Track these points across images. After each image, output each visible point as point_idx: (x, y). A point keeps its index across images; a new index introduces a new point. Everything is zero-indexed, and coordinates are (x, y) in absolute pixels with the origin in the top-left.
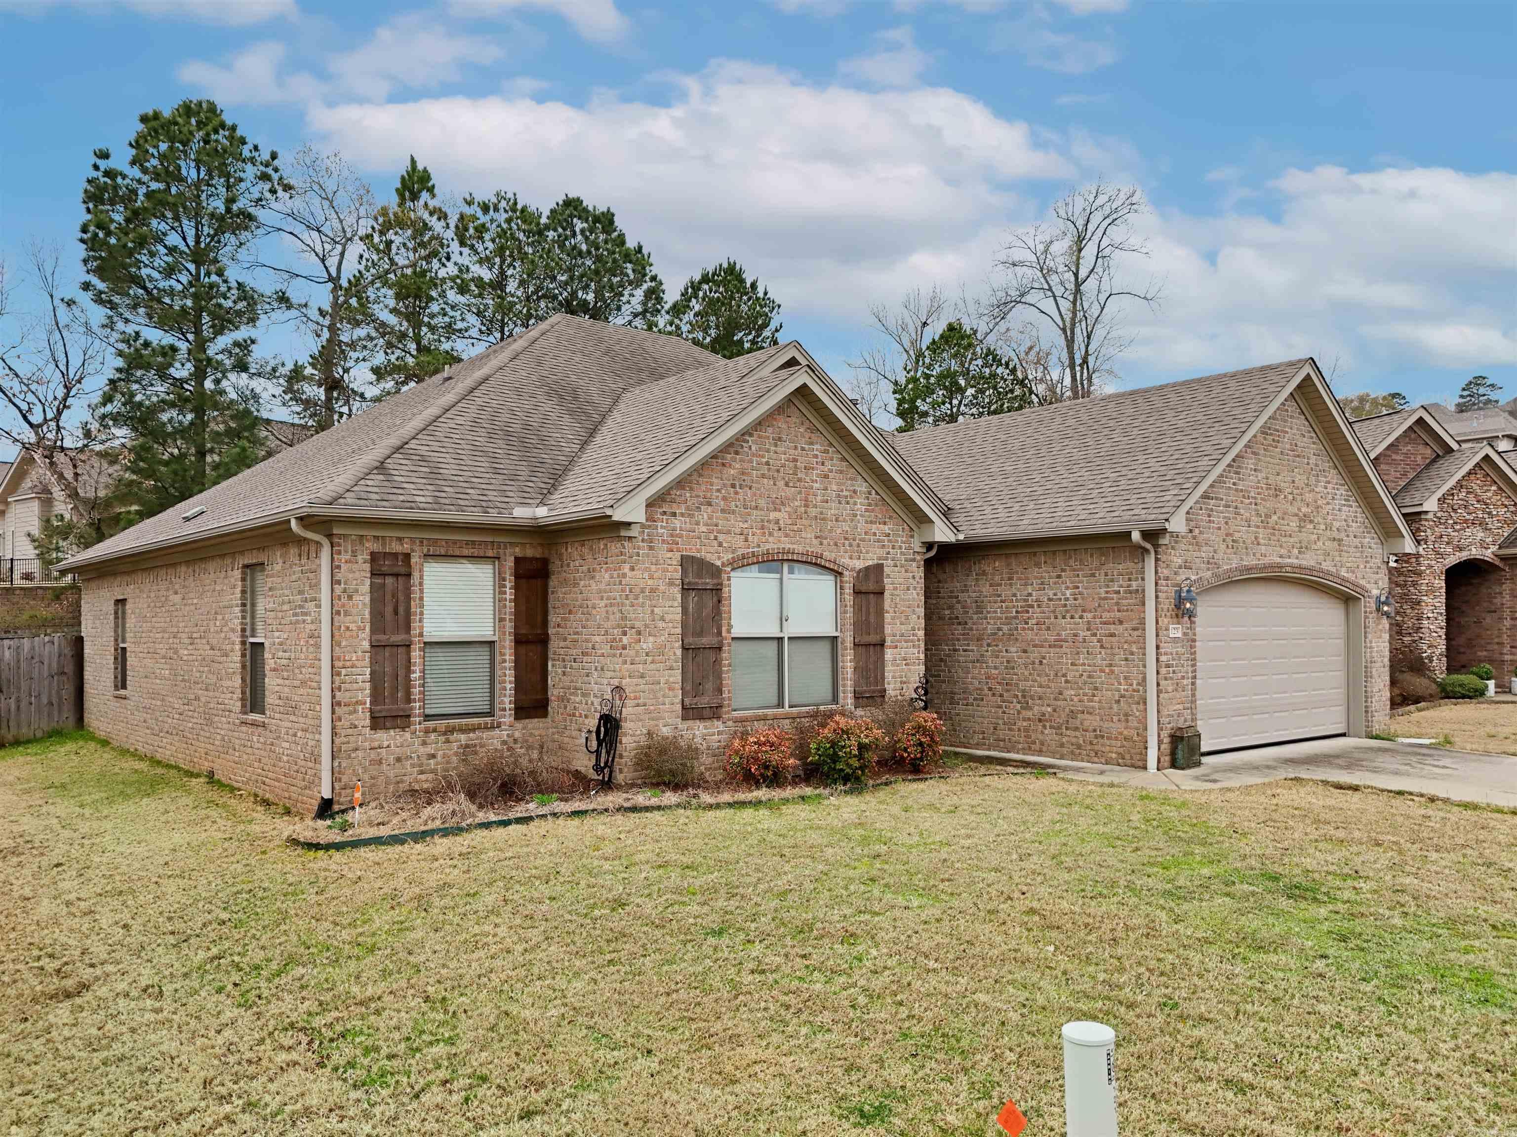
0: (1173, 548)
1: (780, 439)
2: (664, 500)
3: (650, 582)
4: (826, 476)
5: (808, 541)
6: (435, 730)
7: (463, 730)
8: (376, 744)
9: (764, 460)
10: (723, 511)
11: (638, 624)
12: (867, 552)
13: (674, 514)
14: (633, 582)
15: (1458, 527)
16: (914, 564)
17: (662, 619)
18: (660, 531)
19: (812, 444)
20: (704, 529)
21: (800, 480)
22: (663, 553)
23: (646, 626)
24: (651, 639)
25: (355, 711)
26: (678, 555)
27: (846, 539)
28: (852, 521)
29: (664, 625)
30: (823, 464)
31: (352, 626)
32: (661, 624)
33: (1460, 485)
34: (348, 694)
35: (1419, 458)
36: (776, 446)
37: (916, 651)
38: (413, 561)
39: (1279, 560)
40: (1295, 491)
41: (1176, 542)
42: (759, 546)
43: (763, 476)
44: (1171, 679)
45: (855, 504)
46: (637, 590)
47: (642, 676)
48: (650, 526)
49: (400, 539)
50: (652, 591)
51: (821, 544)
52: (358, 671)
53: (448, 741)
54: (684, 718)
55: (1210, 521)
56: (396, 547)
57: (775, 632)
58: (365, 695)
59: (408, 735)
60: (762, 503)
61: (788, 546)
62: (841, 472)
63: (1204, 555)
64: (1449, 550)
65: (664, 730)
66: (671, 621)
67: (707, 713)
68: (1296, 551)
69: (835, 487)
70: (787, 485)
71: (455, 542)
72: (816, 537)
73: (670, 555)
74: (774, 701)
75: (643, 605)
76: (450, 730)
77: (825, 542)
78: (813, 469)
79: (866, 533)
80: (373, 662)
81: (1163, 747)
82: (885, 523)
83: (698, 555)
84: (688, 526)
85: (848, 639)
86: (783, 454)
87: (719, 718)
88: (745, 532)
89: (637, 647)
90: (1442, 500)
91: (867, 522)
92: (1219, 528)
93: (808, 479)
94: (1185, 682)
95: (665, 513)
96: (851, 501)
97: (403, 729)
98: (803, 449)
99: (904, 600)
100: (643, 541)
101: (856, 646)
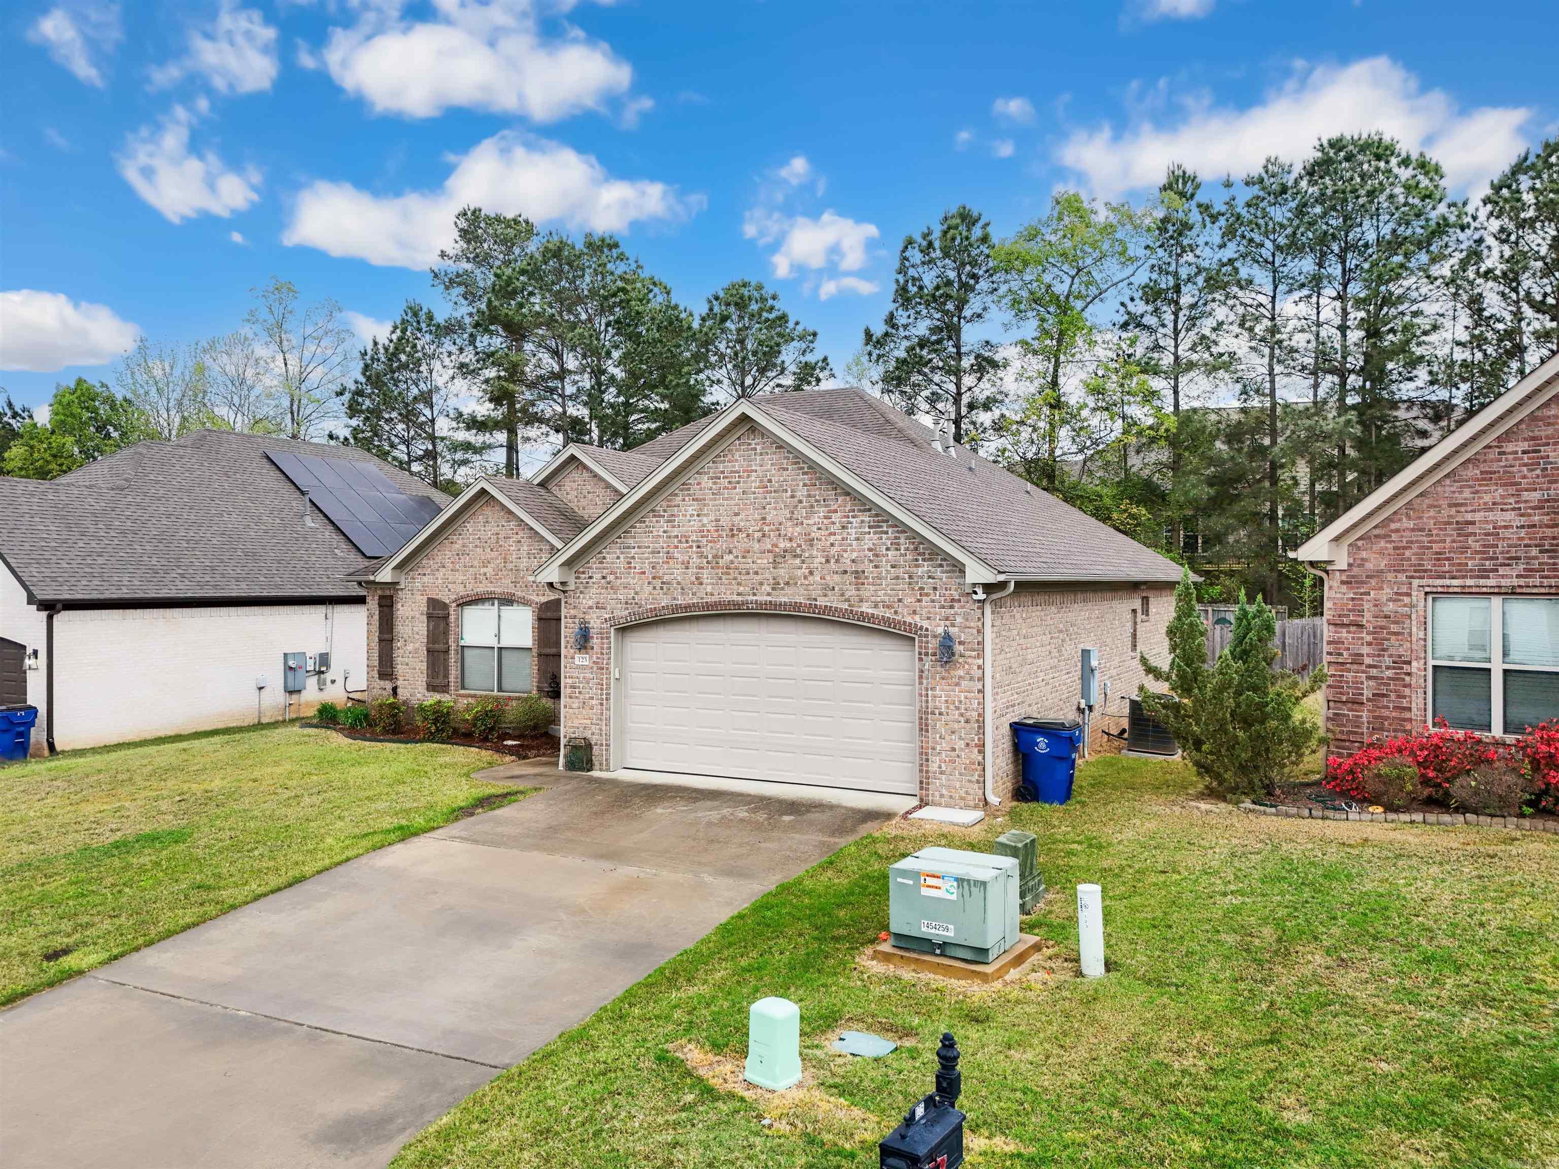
0: (581, 592)
1: (487, 522)
2: (419, 567)
3: (411, 613)
9: (477, 536)
10: (452, 570)
13: (424, 574)
17: (417, 633)
18: (417, 584)
19: (509, 521)
20: (441, 582)
21: (501, 546)
22: (418, 597)
23: (409, 637)
24: (412, 644)
25: (374, 670)
26: (426, 598)
29: (418, 637)
31: (372, 631)
34: (371, 662)
44: (577, 698)
45: (541, 558)
46: (405, 617)
48: (411, 582)
50: (412, 618)
52: (375, 651)
54: (428, 690)
57: (490, 644)
58: (377, 664)
60: (476, 563)
62: (530, 537)
65: (418, 697)
66: (422, 635)
67: (440, 688)
70: (492, 550)
73: (422, 597)
75: (408, 626)
80: (380, 646)
83: (437, 597)
84: (432, 580)
85: (534, 650)
86: (489, 531)
87: (447, 692)
89: (405, 648)
94: (594, 702)
95: (419, 574)
98: (503, 526)
101: (539, 656)
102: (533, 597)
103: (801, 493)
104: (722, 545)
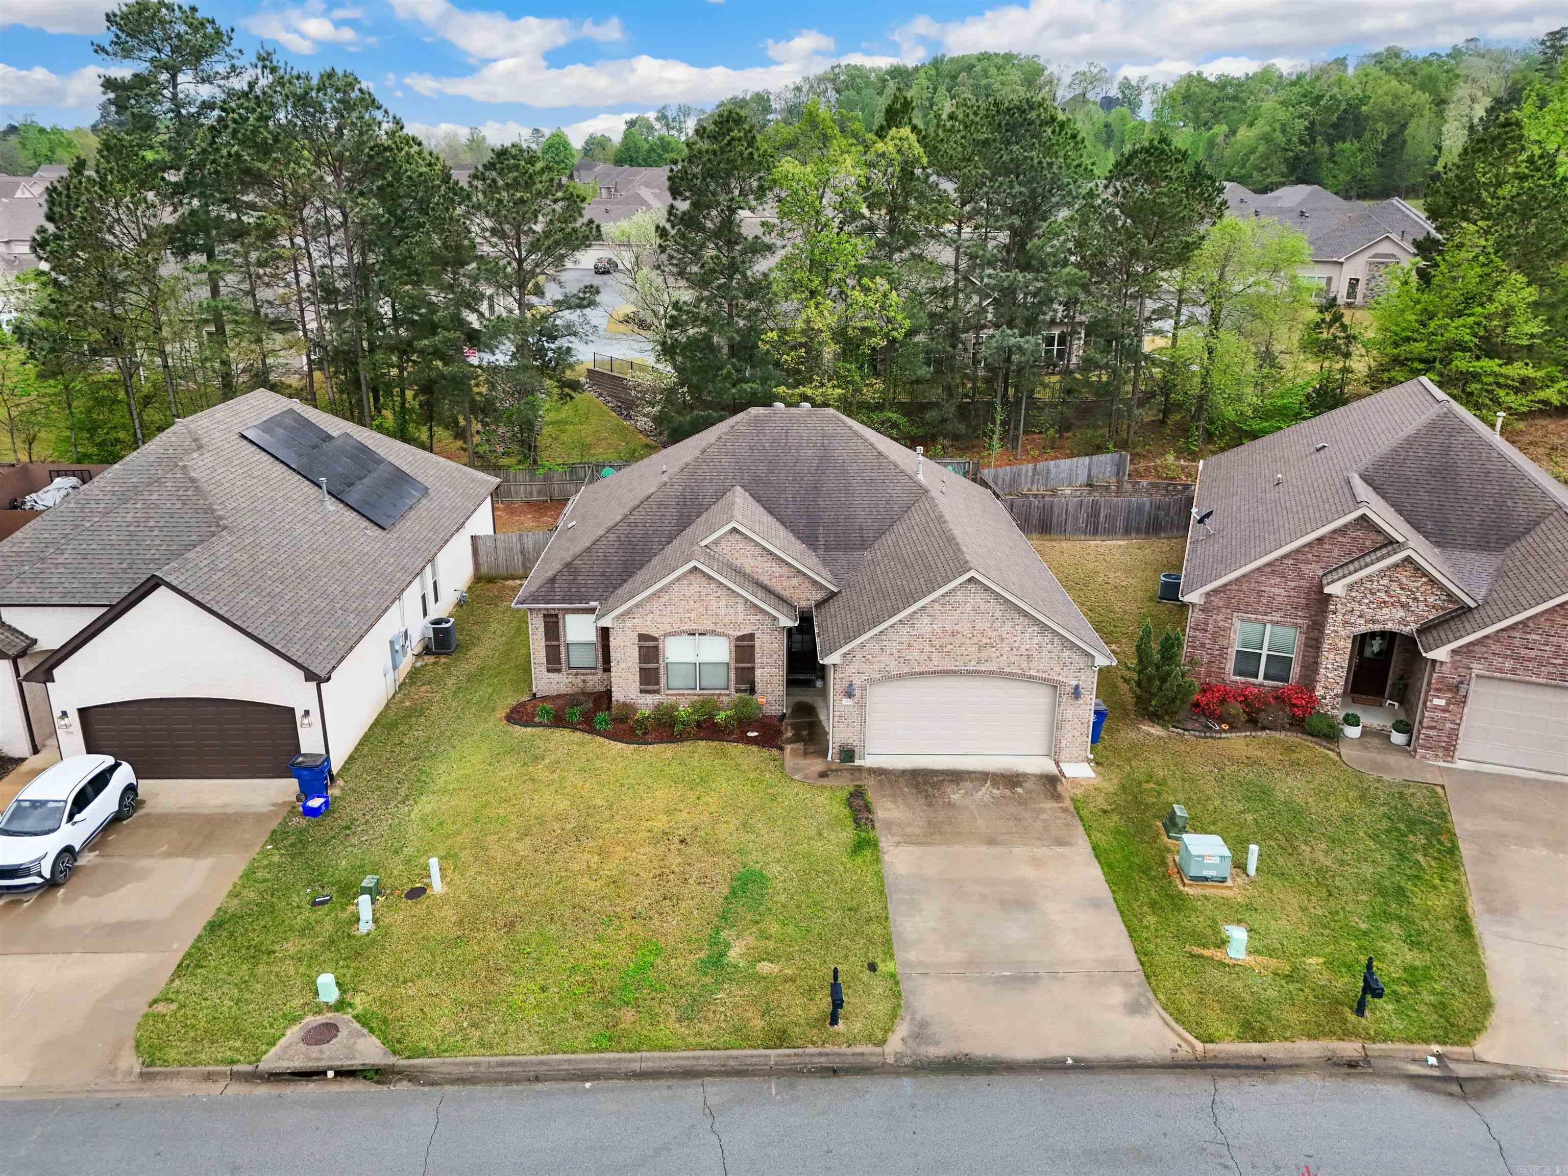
1: (691, 584)
3: (623, 644)
4: (719, 597)
5: (709, 625)
6: (571, 673)
7: (584, 674)
10: (659, 615)
12: (745, 628)
13: (634, 618)
14: (615, 643)
15: (1372, 606)
16: (777, 636)
17: (631, 657)
18: (627, 624)
20: (649, 623)
21: (702, 600)
22: (629, 632)
23: (622, 659)
24: (626, 664)
25: (542, 666)
26: (636, 634)
27: (731, 622)
28: (735, 615)
29: (631, 659)
30: (717, 592)
31: (539, 638)
34: (539, 661)
36: (688, 587)
37: (777, 670)
38: (559, 616)
40: (975, 632)
41: (851, 662)
42: (680, 628)
43: (681, 600)
44: (843, 722)
46: (617, 646)
47: (622, 678)
50: (624, 647)
51: (717, 626)
52: (542, 653)
53: (577, 677)
54: (641, 693)
55: (883, 651)
56: (552, 612)
57: (692, 661)
58: (545, 661)
59: (560, 675)
60: (681, 611)
61: (696, 627)
63: (875, 667)
64: (1362, 621)
65: (633, 697)
66: (634, 658)
67: (652, 692)
68: (973, 663)
69: (724, 601)
70: (695, 602)
72: (713, 623)
73: (633, 634)
75: (620, 652)
76: (577, 674)
77: (720, 626)
78: (710, 595)
79: (743, 620)
80: (547, 650)
82: (756, 615)
83: (647, 633)
84: (641, 622)
85: (733, 666)
87: (658, 693)
88: (671, 622)
89: (618, 667)
90: (1351, 587)
92: (892, 654)
93: (707, 599)
94: (855, 724)
97: (559, 673)
98: (704, 587)
99: (770, 648)
100: (619, 628)
101: (736, 669)
102: (731, 632)
103: (998, 614)
104: (945, 641)
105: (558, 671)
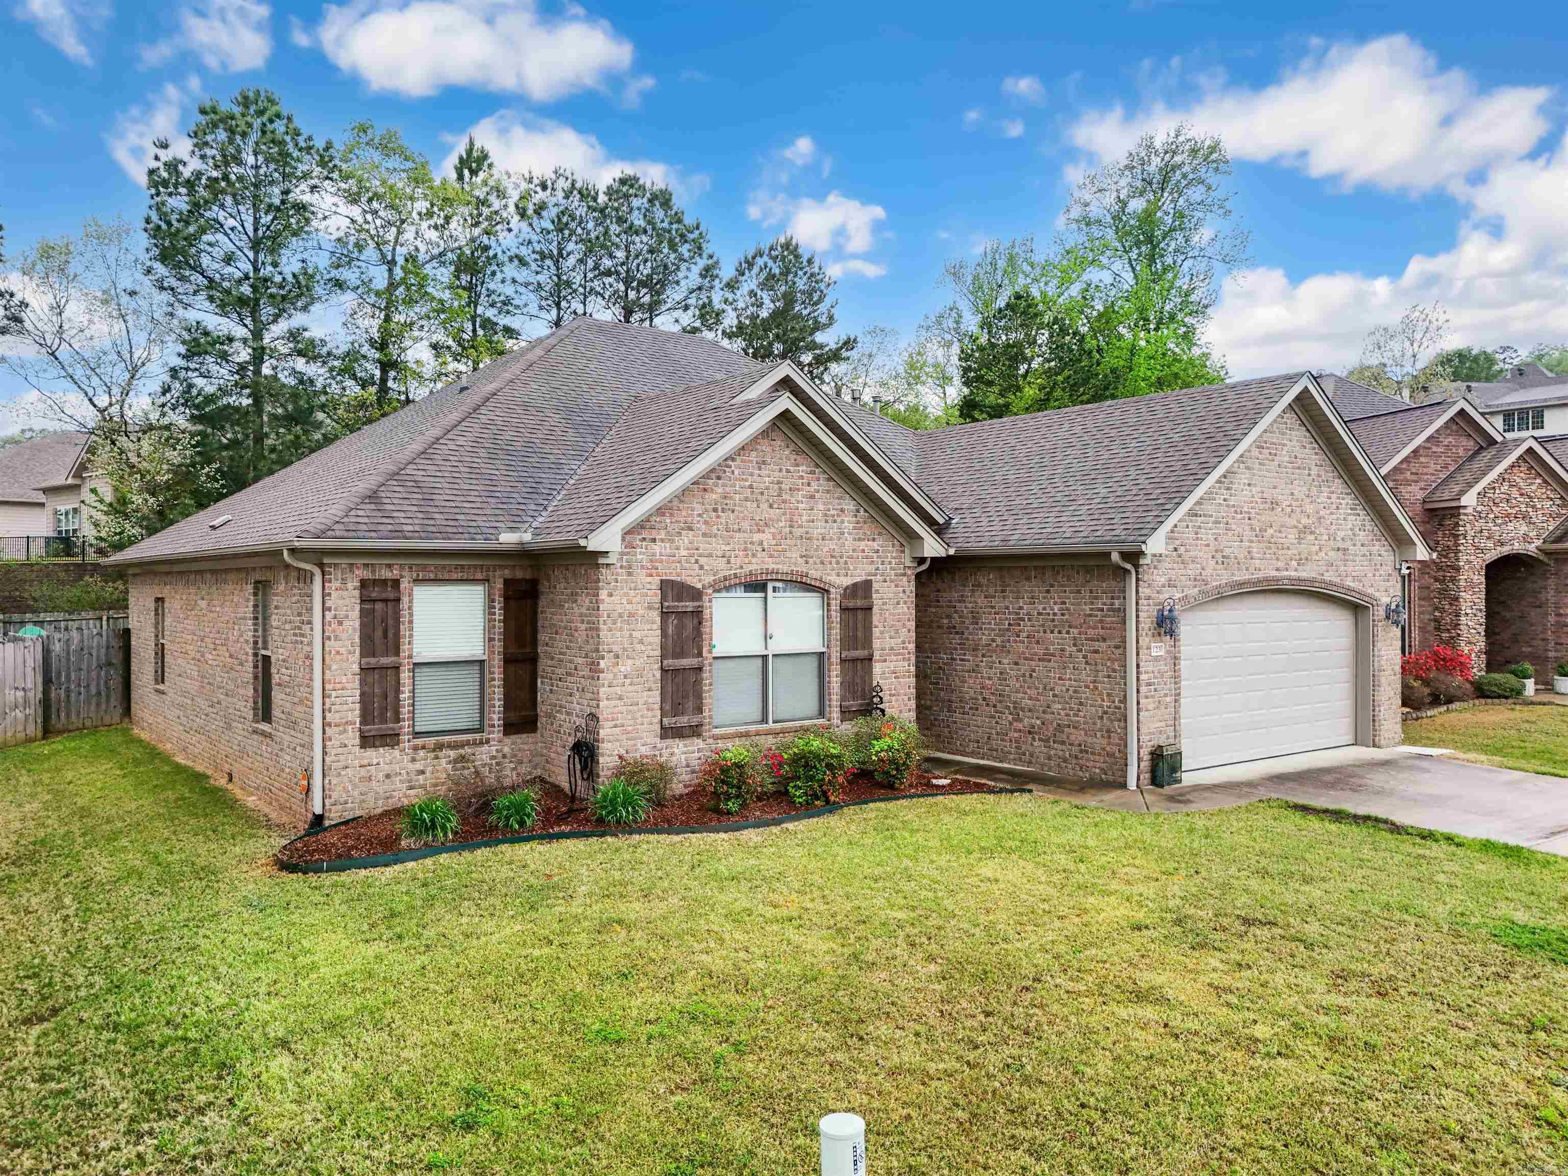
0: (1155, 567)
1: (764, 462)
2: (643, 527)
3: (628, 607)
4: (812, 497)
5: (793, 560)
6: (423, 748)
7: (451, 746)
8: (366, 762)
9: (747, 484)
10: (704, 535)
11: (615, 648)
12: (855, 569)
13: (654, 540)
14: (610, 607)
15: (1499, 521)
16: (905, 579)
17: (641, 642)
18: (639, 557)
19: (797, 465)
20: (684, 553)
21: (784, 502)
22: (641, 577)
23: (625, 650)
24: (630, 662)
25: (345, 731)
26: (657, 580)
27: (832, 557)
28: (839, 539)
29: (643, 648)
30: (809, 485)
31: (342, 650)
32: (639, 647)
33: (1502, 478)
34: (337, 715)
35: (1461, 452)
36: (760, 469)
37: (906, 664)
38: (402, 586)
39: (1274, 573)
40: (1294, 503)
41: (1159, 561)
42: (742, 567)
43: (746, 499)
44: (1153, 697)
45: (842, 522)
46: (615, 615)
47: (620, 698)
48: (628, 553)
49: (389, 566)
50: (631, 615)
51: (807, 563)
52: (349, 693)
53: (437, 758)
54: (663, 737)
55: (1197, 539)
56: (386, 574)
57: (759, 650)
58: (355, 715)
59: (396, 753)
60: (745, 525)
61: (771, 566)
62: (828, 492)
63: (1190, 572)
64: (1490, 544)
65: (643, 749)
66: (650, 644)
67: (687, 732)
68: (1294, 563)
69: (821, 507)
70: (771, 506)
71: (444, 567)
72: (802, 557)
73: (649, 579)
74: (757, 716)
75: (621, 629)
76: (440, 747)
77: (811, 561)
78: (798, 490)
79: (854, 551)
80: (363, 683)
81: (1142, 764)
82: (874, 540)
83: (679, 579)
84: (668, 551)
85: (835, 657)
86: (767, 478)
87: (699, 735)
88: (728, 554)
89: (615, 670)
90: (1482, 495)
91: (855, 540)
92: (1208, 545)
93: (793, 500)
94: (1168, 699)
95: (644, 539)
96: (839, 520)
97: (392, 747)
98: (788, 471)
99: (893, 615)
100: (621, 567)
101: (843, 661)
102: (832, 578)
104: (1264, 518)
105: (390, 739)
